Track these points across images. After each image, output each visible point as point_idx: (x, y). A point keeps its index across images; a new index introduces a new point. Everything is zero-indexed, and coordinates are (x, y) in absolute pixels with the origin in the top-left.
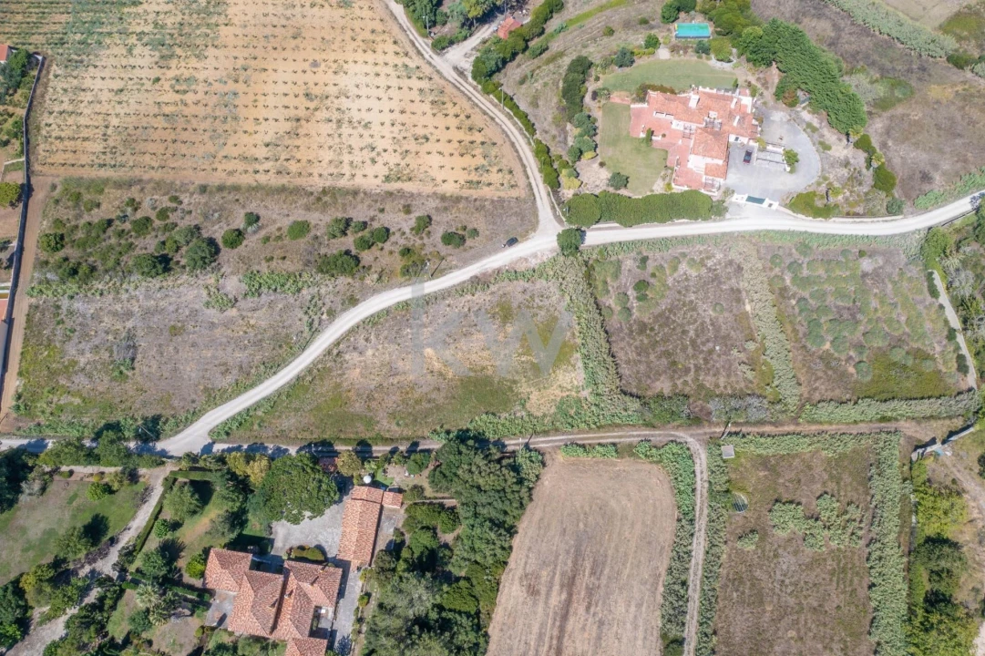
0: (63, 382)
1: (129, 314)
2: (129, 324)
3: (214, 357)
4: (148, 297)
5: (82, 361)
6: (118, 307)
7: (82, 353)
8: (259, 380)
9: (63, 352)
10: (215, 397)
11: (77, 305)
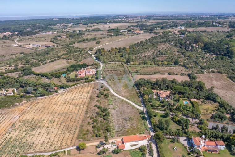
0: (135, 127)
1: (118, 120)
2: (120, 119)
3: (126, 108)
4: (114, 117)
5: (130, 125)
6: (116, 121)
7: (128, 126)
8: (132, 105)
9: (128, 129)
10: (133, 107)
11: (116, 128)
